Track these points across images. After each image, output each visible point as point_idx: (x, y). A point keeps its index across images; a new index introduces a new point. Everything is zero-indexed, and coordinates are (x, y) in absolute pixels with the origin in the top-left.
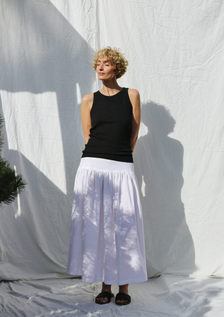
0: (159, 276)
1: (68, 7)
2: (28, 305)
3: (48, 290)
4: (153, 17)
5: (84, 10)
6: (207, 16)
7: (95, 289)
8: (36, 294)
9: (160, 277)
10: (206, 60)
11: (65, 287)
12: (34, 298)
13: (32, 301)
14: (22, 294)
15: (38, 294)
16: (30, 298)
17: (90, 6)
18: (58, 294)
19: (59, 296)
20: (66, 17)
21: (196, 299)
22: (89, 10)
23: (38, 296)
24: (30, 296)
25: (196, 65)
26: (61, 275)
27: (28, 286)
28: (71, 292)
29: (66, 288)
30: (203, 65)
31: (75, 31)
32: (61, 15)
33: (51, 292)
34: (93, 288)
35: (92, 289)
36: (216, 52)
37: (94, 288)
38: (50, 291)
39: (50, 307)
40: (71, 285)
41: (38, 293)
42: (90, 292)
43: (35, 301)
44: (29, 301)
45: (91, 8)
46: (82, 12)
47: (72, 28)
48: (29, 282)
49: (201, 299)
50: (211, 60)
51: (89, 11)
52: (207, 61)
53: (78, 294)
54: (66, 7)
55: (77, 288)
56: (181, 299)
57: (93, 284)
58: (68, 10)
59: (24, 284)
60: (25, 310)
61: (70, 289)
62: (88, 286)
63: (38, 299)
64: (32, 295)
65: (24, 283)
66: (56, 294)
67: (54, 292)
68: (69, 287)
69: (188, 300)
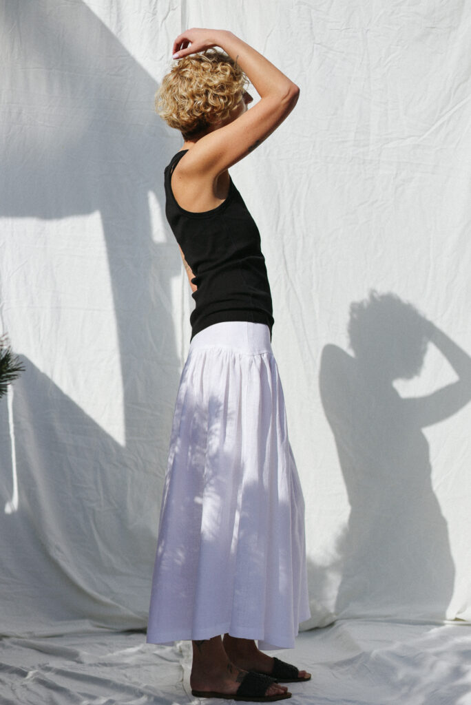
0: (331, 625)
1: (119, 9)
2: (25, 689)
3: (73, 656)
4: (311, 28)
5: (154, 14)
6: (432, 28)
7: (184, 654)
8: (44, 665)
9: (335, 626)
10: (433, 125)
11: (112, 652)
12: (37, 673)
13: (34, 680)
14: (11, 665)
15: (47, 666)
16: (31, 674)
17: (167, 7)
18: (95, 665)
19: (98, 668)
20: (113, 30)
21: (432, 667)
22: (167, 16)
23: (48, 669)
24: (31, 670)
25: (410, 136)
26: (102, 625)
27: (24, 649)
28: (127, 661)
29: (114, 654)
30: (424, 137)
31: (133, 62)
32: (103, 26)
33: (80, 662)
34: (178, 651)
35: (176, 654)
36: (454, 107)
37: (181, 651)
38: (77, 659)
39: (79, 693)
40: (125, 647)
41: (48, 664)
42: (171, 661)
43: (42, 678)
44: (28, 680)
45: (170, 12)
46: (151, 19)
47: (128, 55)
48: (26, 640)
49: (444, 666)
50: (441, 125)
51: (165, 18)
52: (434, 128)
53: (144, 665)
54: (114, 9)
55: (141, 652)
56: (393, 670)
57: (178, 645)
58: (118, 16)
59: (16, 647)
60: (18, 698)
61: (124, 656)
62: (168, 649)
63: (49, 676)
64: (33, 668)
65: (15, 643)
66: (91, 665)
67: (87, 661)
68: (122, 652)
69: (414, 672)
